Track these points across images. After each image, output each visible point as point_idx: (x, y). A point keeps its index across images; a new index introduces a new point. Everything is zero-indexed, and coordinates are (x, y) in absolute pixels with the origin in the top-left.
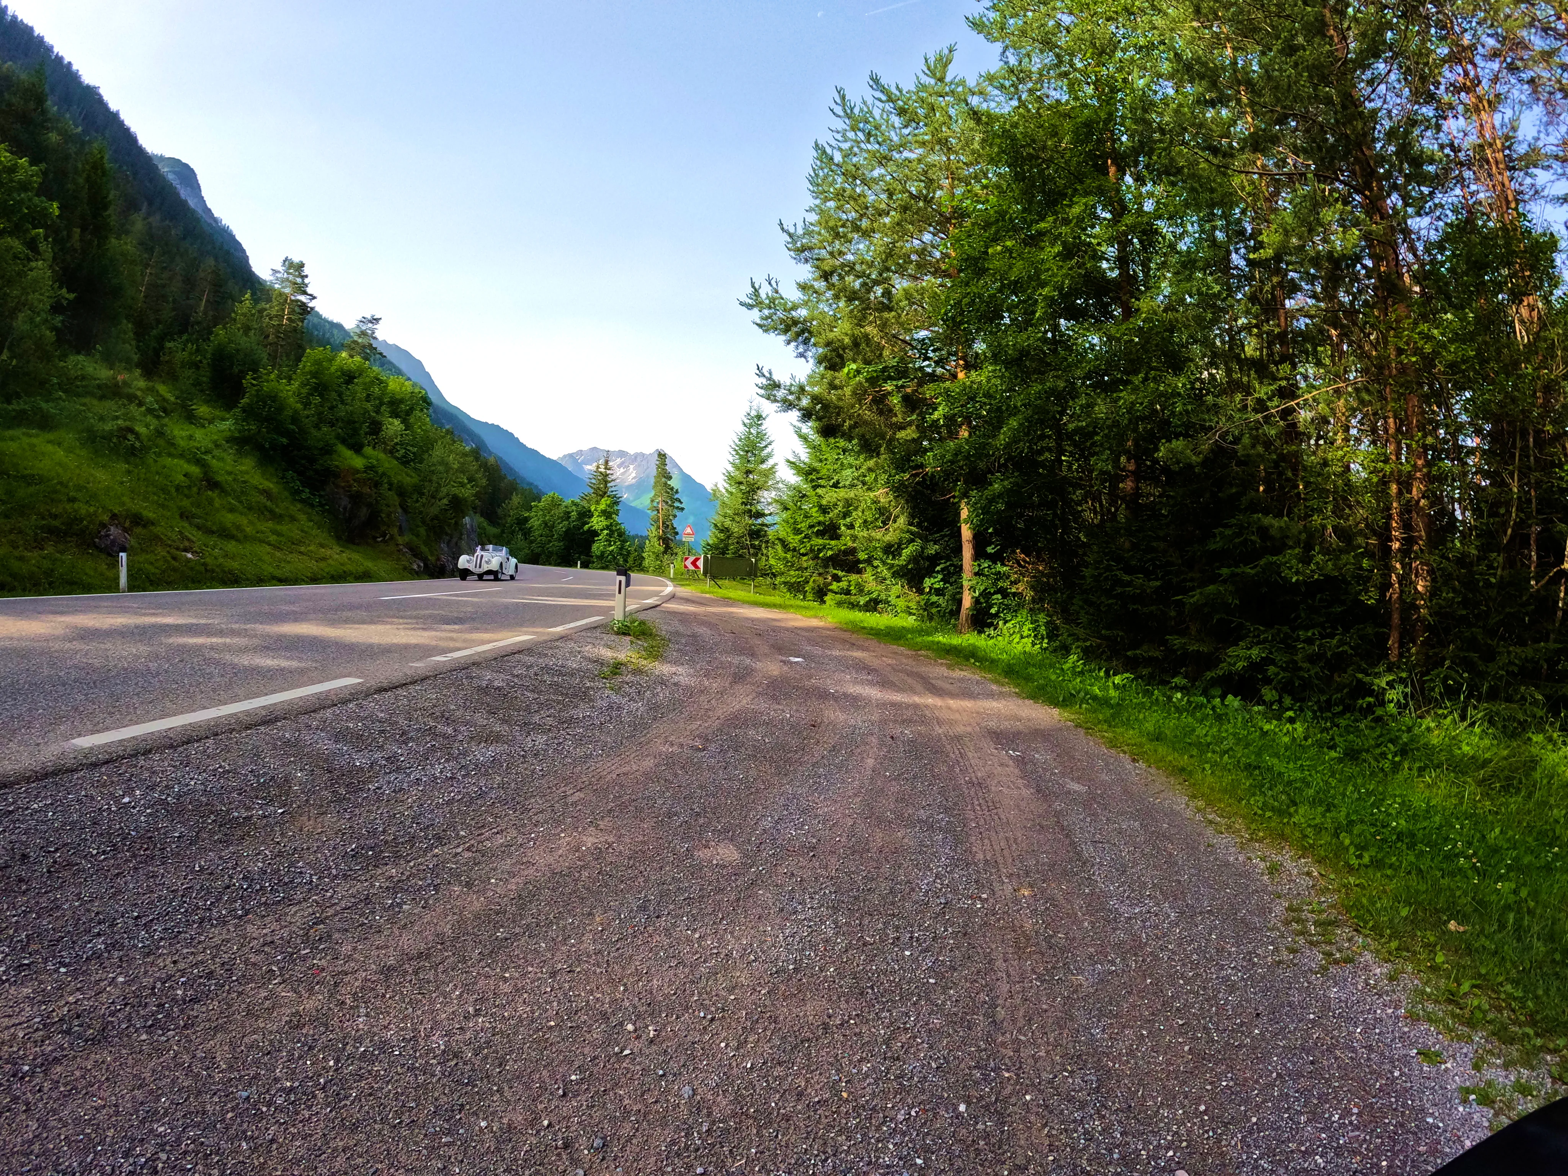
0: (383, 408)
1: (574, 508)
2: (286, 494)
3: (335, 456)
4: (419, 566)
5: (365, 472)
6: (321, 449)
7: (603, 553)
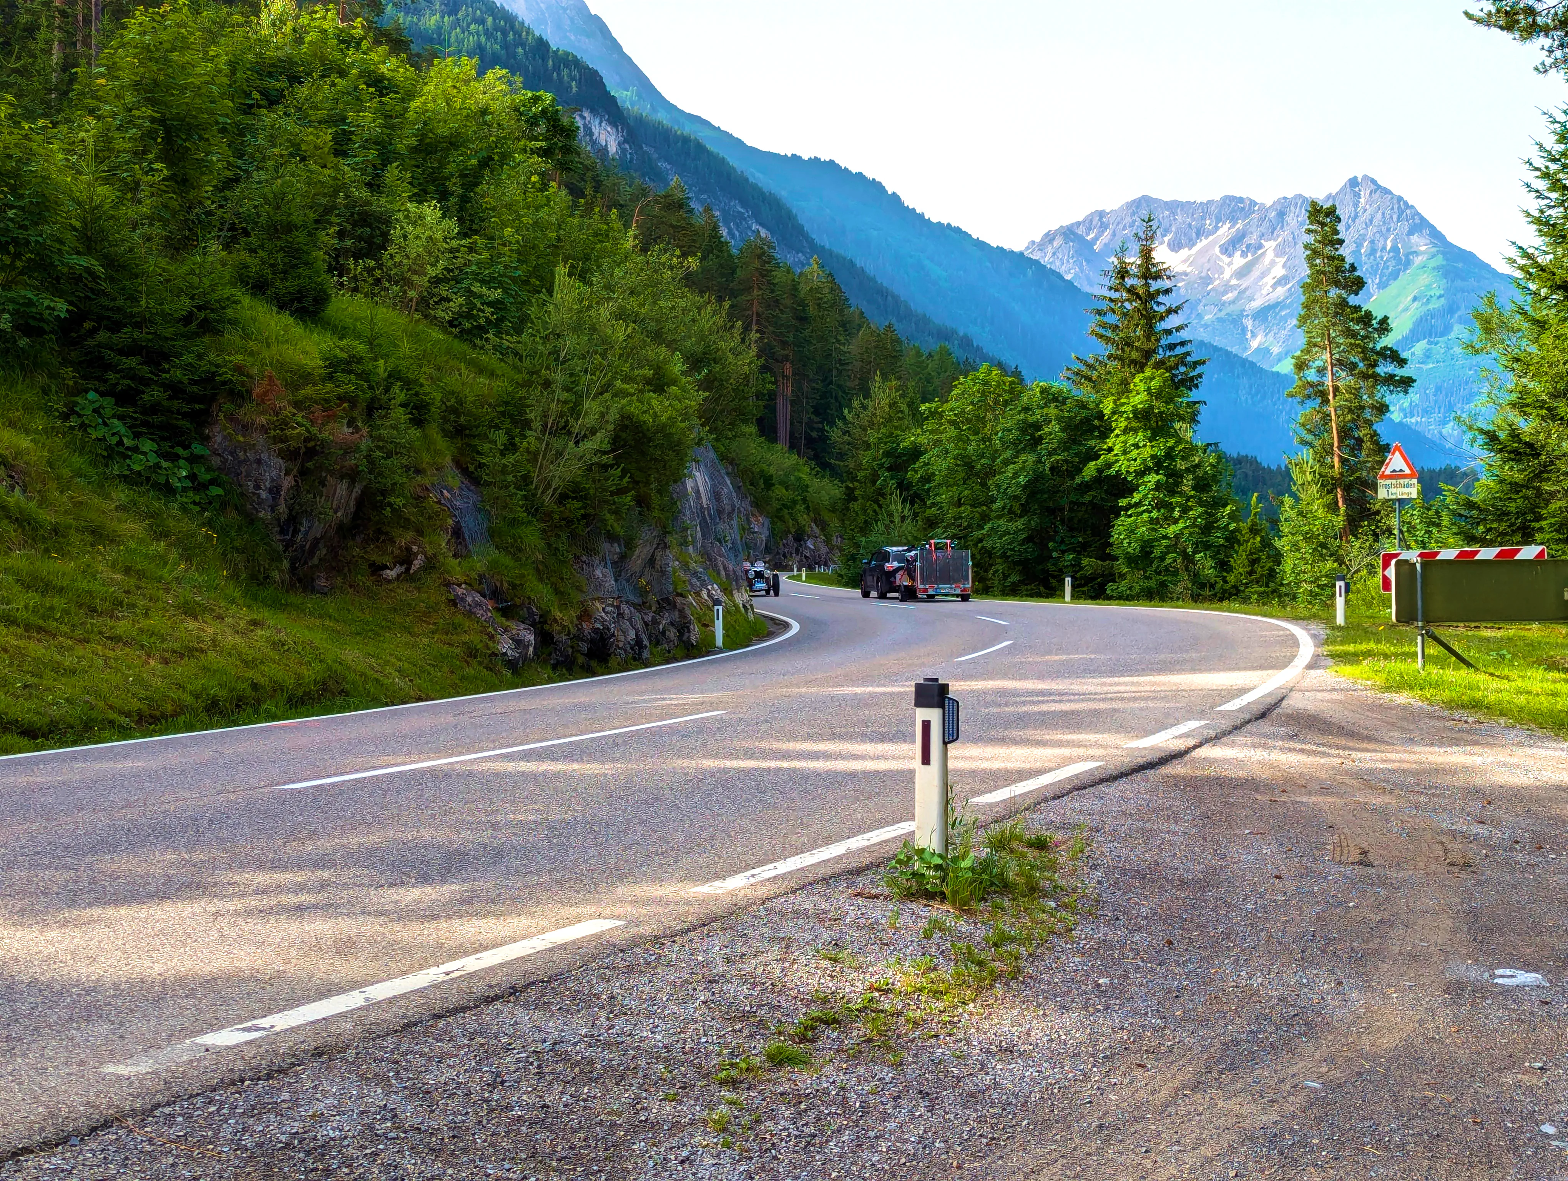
0: (392, 172)
1: (1052, 411)
2: (78, 461)
3: (231, 336)
4: (518, 643)
5: (330, 377)
6: (187, 319)
7: (1147, 547)
